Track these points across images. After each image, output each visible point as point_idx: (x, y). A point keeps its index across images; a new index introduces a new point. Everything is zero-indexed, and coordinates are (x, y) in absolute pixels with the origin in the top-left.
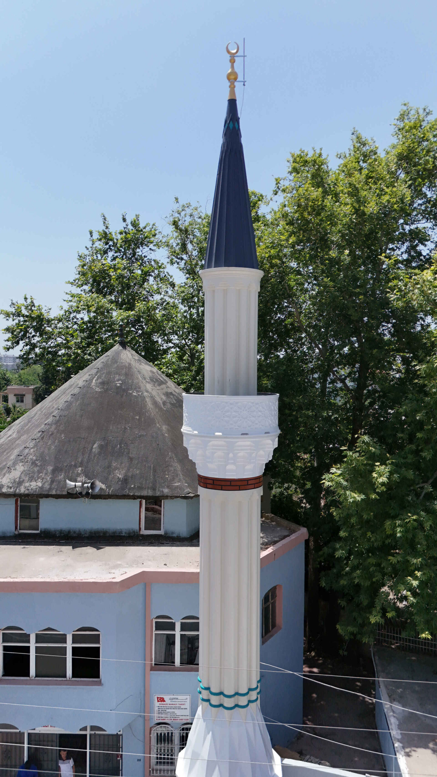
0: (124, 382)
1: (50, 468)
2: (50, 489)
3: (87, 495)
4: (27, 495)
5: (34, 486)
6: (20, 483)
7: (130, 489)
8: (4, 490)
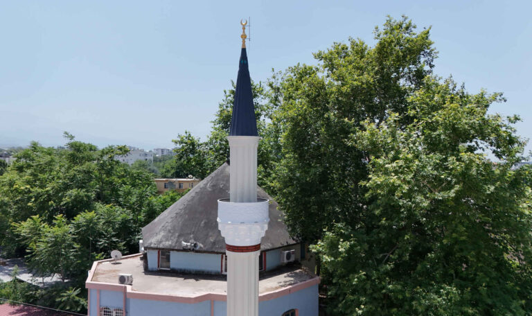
0: (224, 186)
1: (177, 234)
2: (175, 246)
3: (193, 250)
4: (163, 249)
5: (167, 244)
6: (161, 242)
8: (152, 246)
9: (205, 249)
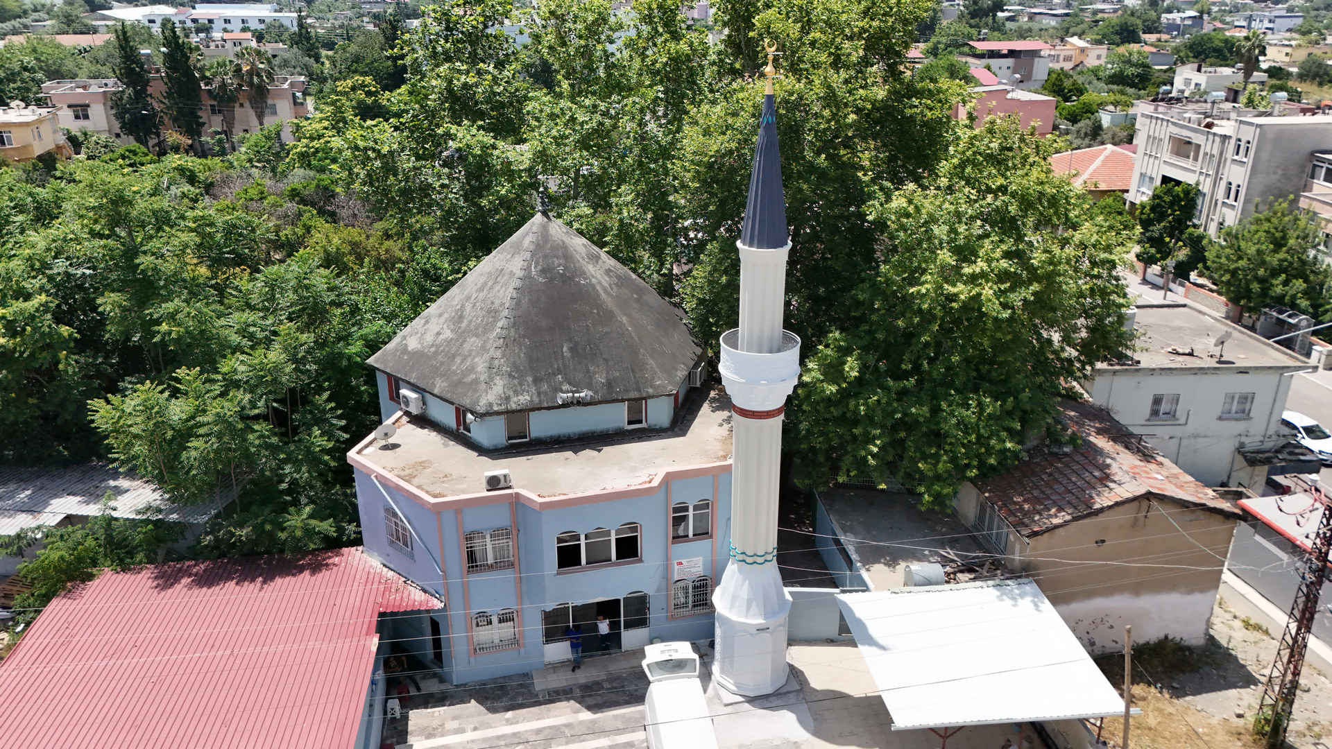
0: (566, 268)
1: (530, 379)
2: (539, 401)
3: (580, 403)
4: (514, 411)
5: (524, 399)
6: (508, 398)
7: (617, 393)
8: (496, 408)
9: (598, 397)
